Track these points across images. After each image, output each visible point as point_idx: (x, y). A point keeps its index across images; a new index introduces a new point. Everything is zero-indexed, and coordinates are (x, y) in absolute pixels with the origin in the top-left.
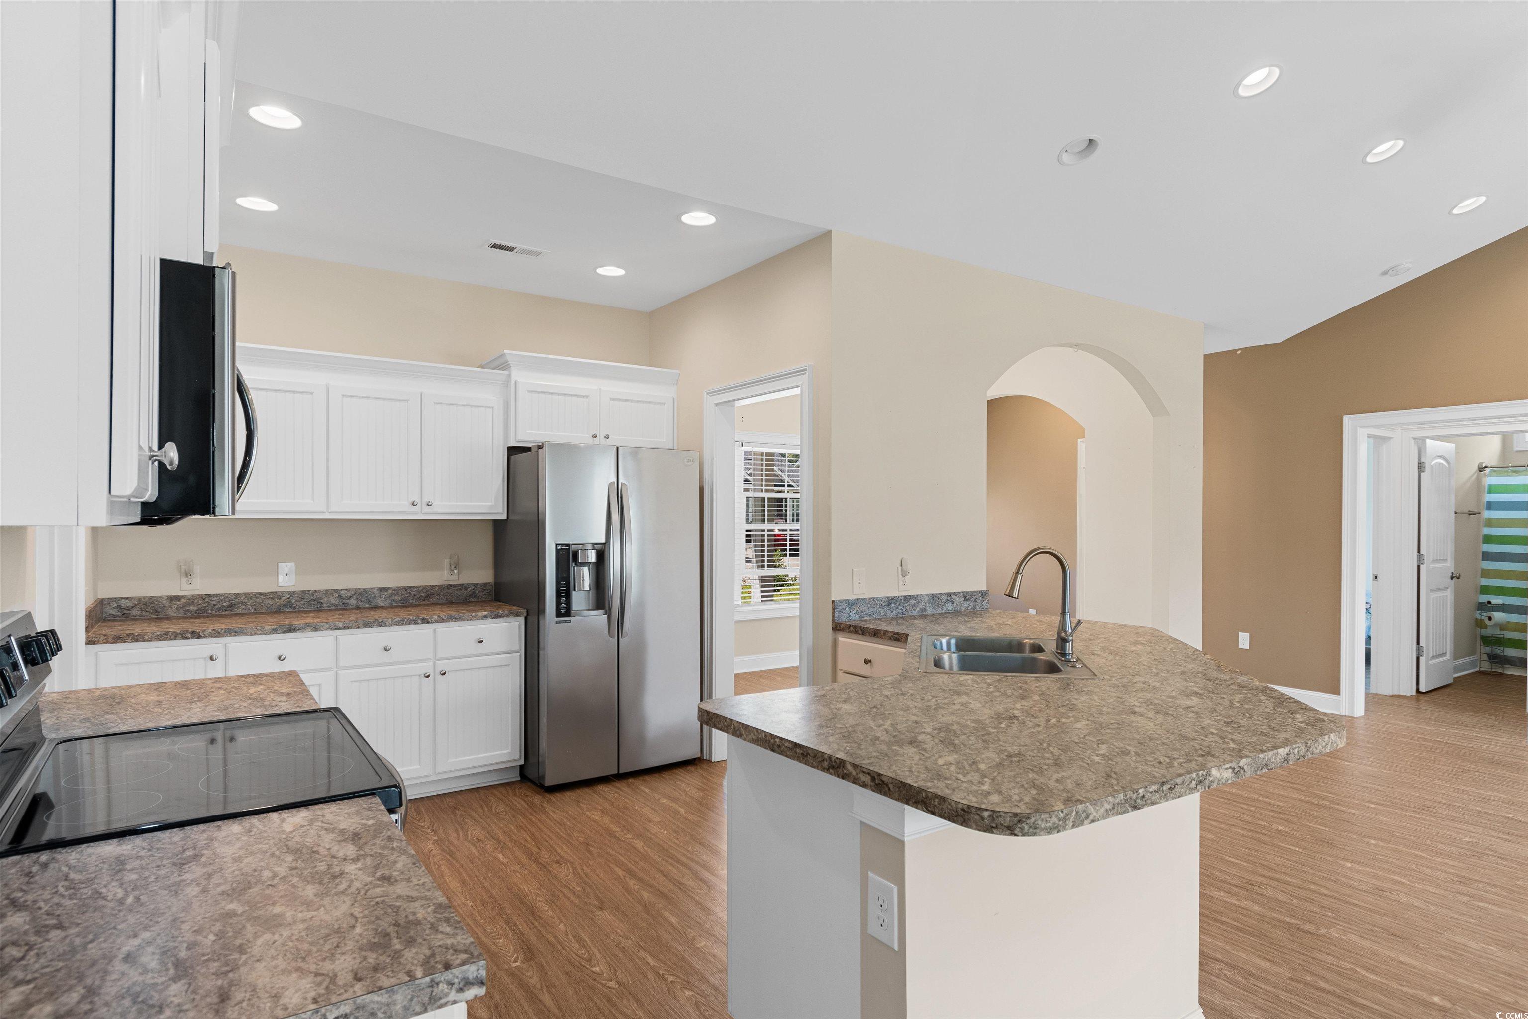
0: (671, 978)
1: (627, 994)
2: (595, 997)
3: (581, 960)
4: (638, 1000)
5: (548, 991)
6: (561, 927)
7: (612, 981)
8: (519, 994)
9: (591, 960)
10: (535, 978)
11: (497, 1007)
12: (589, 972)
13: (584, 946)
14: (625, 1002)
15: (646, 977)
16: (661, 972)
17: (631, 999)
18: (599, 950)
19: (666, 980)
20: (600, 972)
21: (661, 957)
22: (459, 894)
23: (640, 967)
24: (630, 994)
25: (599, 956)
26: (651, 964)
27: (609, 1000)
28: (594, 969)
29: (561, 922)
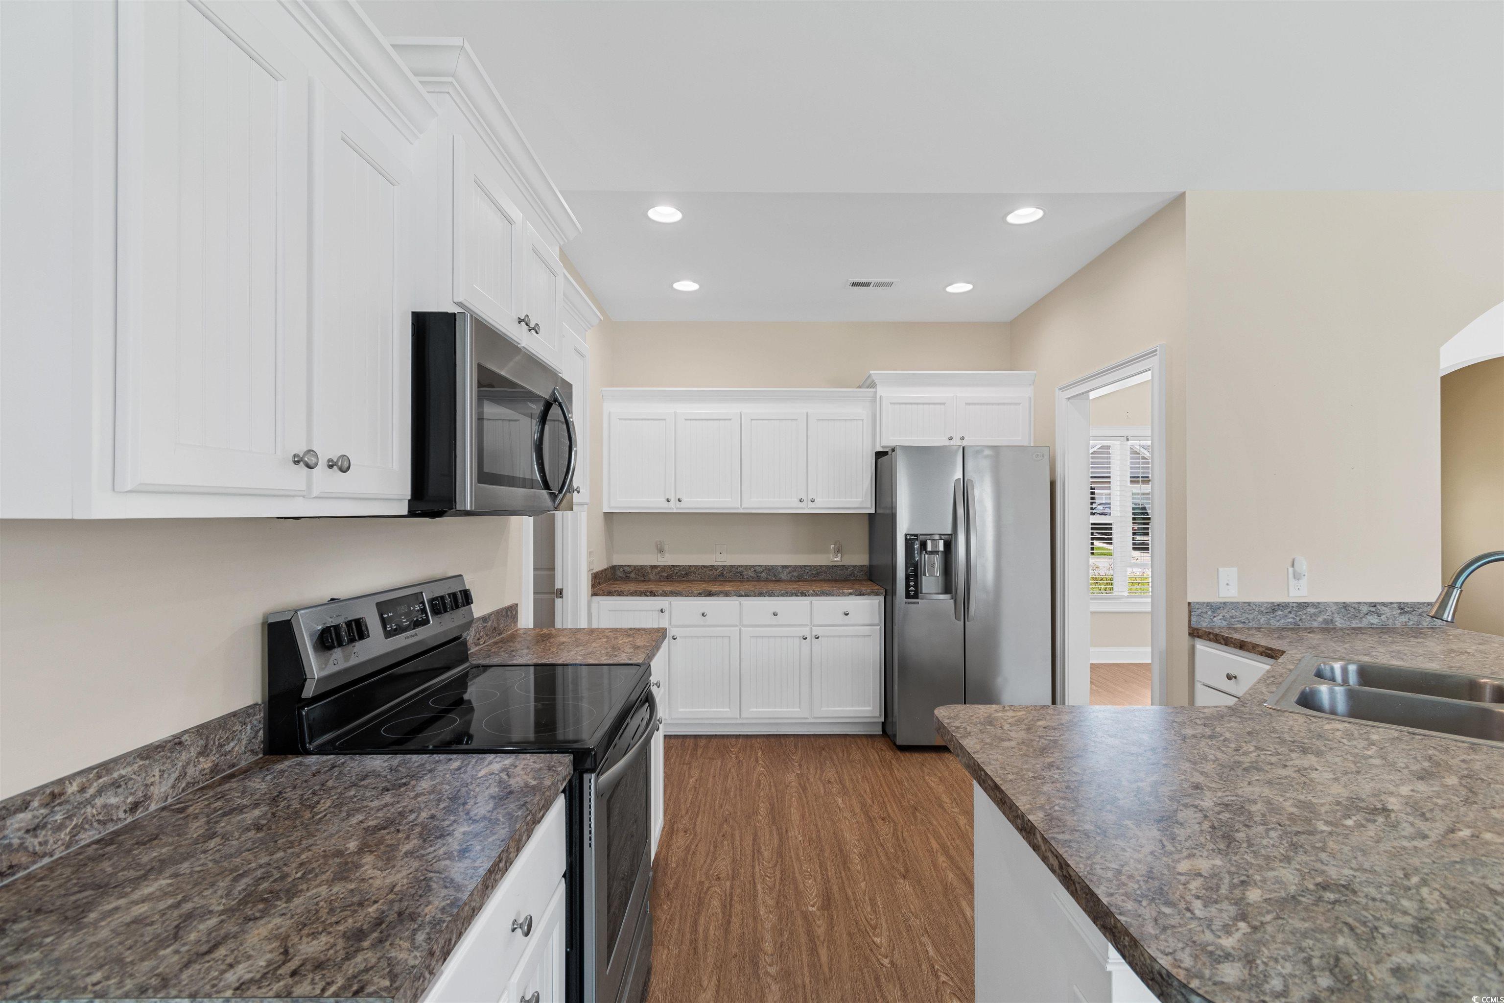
0: (943, 978)
1: (896, 979)
2: (865, 970)
3: (867, 925)
4: (903, 990)
5: (828, 947)
6: (863, 884)
7: (886, 958)
8: (804, 940)
9: (876, 928)
10: (822, 928)
11: (781, 946)
12: (869, 940)
13: (875, 912)
14: (891, 986)
15: (920, 966)
16: (937, 967)
17: (897, 985)
18: (886, 920)
19: (938, 977)
20: (879, 945)
21: (943, 949)
22: (795, 827)
23: (918, 953)
24: (899, 979)
25: (884, 926)
26: (930, 954)
27: (877, 978)
28: (875, 939)
29: (865, 879)
